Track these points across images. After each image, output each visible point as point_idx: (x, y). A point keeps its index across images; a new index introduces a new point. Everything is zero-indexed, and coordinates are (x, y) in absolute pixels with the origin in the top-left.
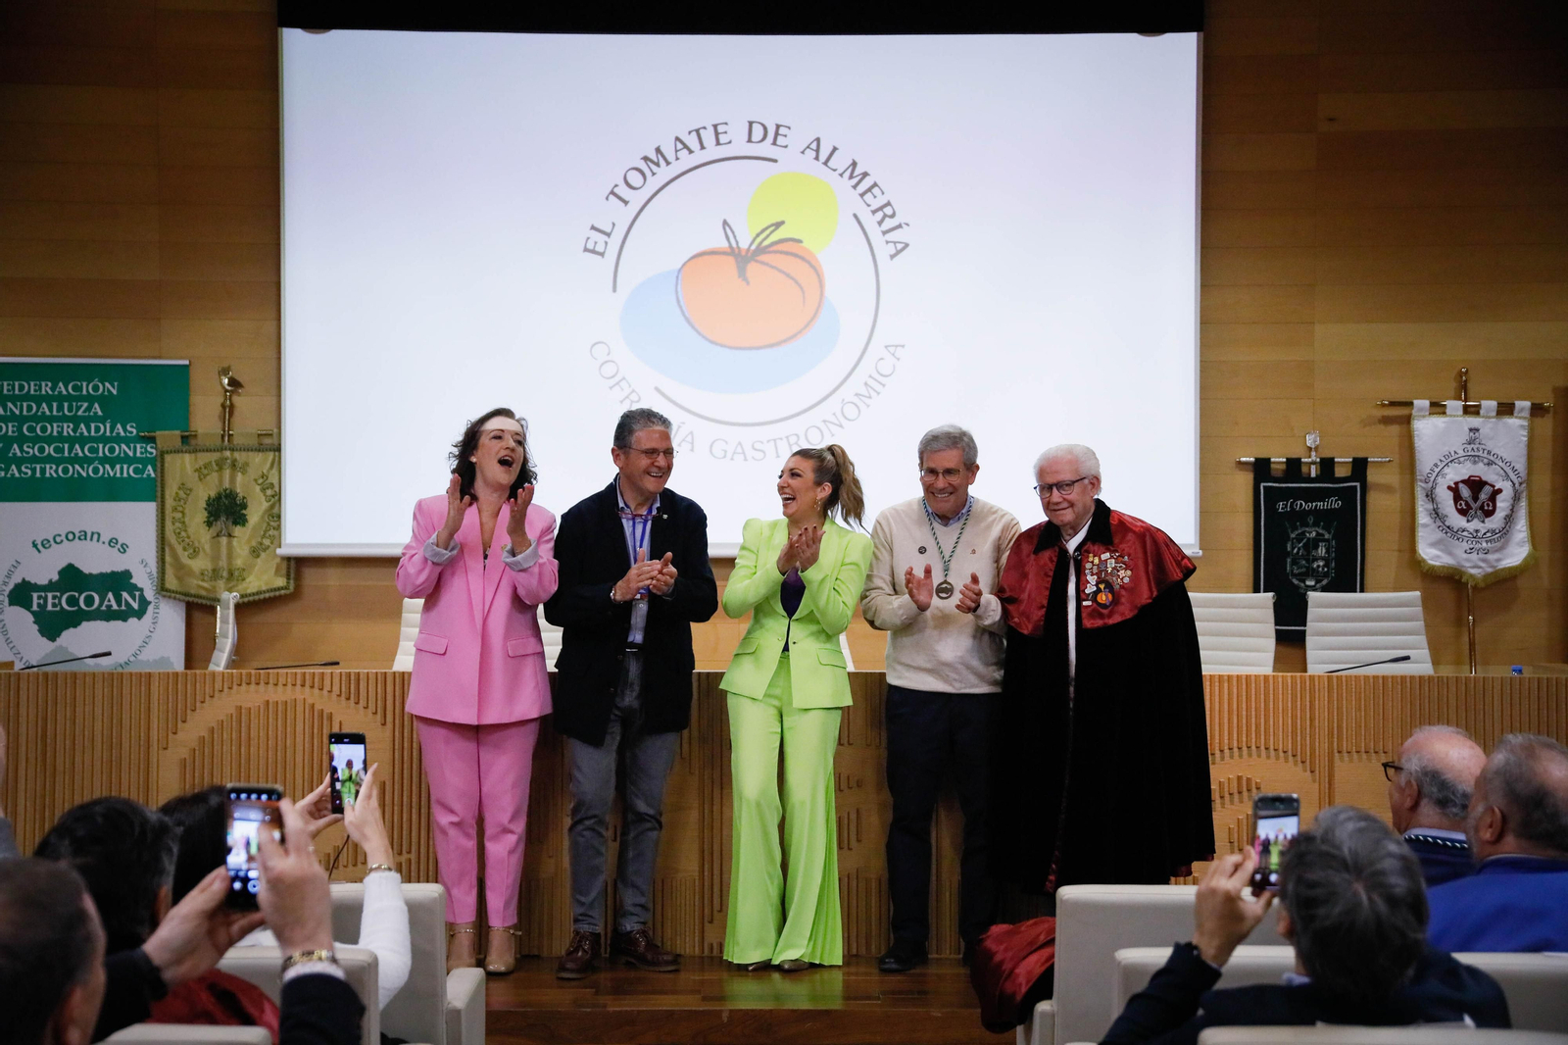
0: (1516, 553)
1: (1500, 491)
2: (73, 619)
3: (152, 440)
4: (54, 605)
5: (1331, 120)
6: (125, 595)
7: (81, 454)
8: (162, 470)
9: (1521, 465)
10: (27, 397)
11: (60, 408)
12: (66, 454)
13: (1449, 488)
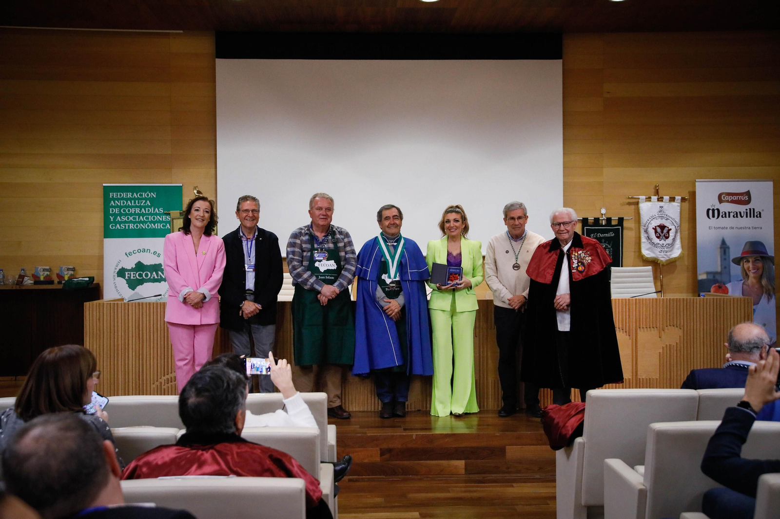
0: (677, 252)
1: (671, 229)
2: (141, 282)
3: (169, 214)
4: (134, 277)
5: (608, 93)
6: (160, 273)
7: (143, 220)
8: (173, 225)
9: (678, 220)
10: (123, 199)
11: (135, 203)
12: (137, 220)
13: (653, 228)
